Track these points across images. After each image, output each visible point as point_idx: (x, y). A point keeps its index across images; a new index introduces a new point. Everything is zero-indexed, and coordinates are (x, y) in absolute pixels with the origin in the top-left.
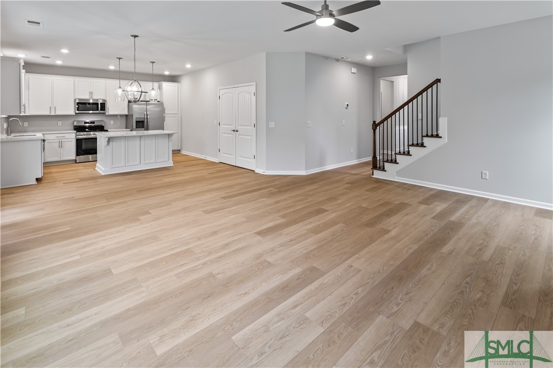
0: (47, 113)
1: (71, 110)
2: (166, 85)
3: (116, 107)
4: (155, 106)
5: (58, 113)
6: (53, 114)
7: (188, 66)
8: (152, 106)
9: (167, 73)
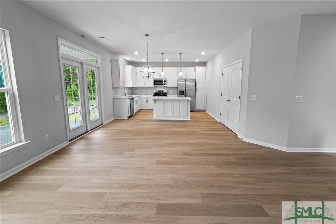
0: (143, 86)
1: (152, 85)
2: (198, 68)
3: (172, 83)
4: (190, 82)
5: (148, 86)
6: (145, 86)
7: (203, 53)
8: (189, 82)
9: (197, 60)
